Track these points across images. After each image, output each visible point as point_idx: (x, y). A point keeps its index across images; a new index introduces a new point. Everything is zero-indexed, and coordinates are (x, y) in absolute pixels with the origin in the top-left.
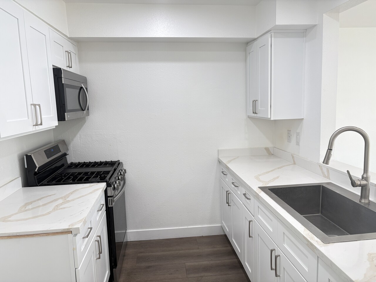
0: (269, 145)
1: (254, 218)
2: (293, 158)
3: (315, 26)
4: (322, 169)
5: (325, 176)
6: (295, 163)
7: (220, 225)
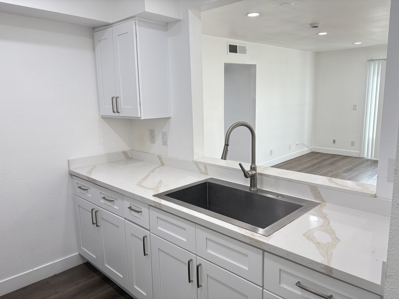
0: (126, 148)
1: (149, 232)
2: (160, 159)
3: (179, 21)
4: (198, 166)
5: (202, 173)
6: (163, 164)
7: (77, 253)
